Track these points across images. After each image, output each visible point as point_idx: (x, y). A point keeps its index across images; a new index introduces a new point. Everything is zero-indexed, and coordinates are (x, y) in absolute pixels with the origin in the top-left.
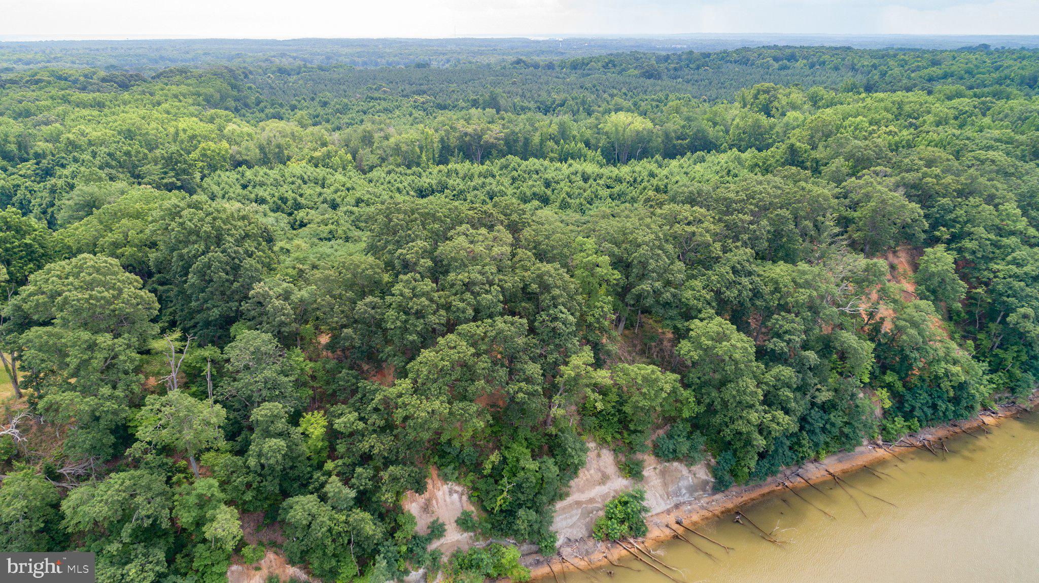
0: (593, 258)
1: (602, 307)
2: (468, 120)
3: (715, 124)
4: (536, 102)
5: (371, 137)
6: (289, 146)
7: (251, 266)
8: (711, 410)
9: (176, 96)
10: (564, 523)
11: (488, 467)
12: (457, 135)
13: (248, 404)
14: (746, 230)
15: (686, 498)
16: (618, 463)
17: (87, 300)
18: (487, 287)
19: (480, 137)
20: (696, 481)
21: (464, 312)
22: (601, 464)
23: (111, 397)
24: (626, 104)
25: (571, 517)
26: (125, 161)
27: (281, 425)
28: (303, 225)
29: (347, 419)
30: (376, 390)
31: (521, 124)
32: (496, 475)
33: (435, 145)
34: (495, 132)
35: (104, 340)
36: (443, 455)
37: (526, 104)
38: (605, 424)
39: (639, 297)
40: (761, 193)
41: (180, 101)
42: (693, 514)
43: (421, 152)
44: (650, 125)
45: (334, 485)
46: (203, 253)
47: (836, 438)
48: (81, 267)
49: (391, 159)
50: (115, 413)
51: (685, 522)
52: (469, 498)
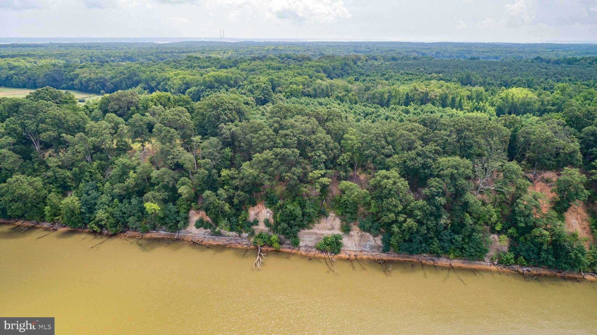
10: (307, 239)
11: (277, 204)
12: (417, 92)
15: (368, 250)
16: (341, 225)
19: (428, 94)
20: (376, 244)
21: (279, 144)
22: (334, 223)
25: (311, 238)
32: (280, 209)
33: (402, 96)
34: (436, 92)
35: (173, 130)
36: (267, 197)
38: (340, 208)
40: (463, 123)
42: (365, 255)
44: (531, 95)
47: (459, 249)
51: (358, 257)
52: (273, 216)
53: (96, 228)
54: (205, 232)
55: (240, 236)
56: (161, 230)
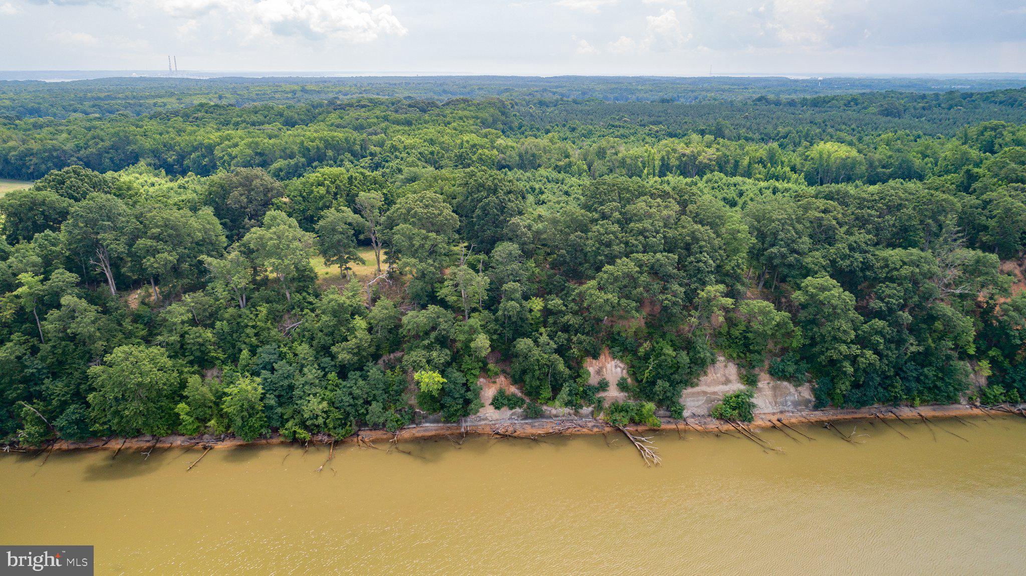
0: (736, 226)
1: (737, 260)
2: (687, 144)
4: (761, 134)
5: (605, 153)
6: (541, 156)
7: (512, 207)
8: (813, 343)
9: (461, 118)
10: (692, 404)
11: (642, 350)
12: (676, 155)
13: (501, 282)
14: (873, 223)
15: (790, 408)
16: (739, 374)
17: (426, 214)
18: (654, 234)
19: (696, 158)
20: (800, 398)
21: (637, 247)
22: (727, 372)
23: (432, 265)
24: (848, 138)
25: (698, 401)
26: (430, 158)
27: (518, 295)
28: (544, 202)
29: (556, 302)
30: (576, 288)
31: (731, 148)
32: (646, 357)
33: (656, 162)
34: (709, 154)
35: (433, 235)
36: (614, 340)
37: (750, 135)
38: (733, 345)
39: (771, 258)
40: (892, 195)
41: (464, 122)
42: (793, 417)
43: (644, 168)
44: (854, 153)
45: (544, 339)
46: (486, 198)
47: (929, 389)
48: (423, 197)
49: (618, 171)
50: (434, 274)
51: (784, 421)
52: (628, 372)
53: (303, 434)
54: (513, 414)
55: (576, 413)
56: (426, 422)
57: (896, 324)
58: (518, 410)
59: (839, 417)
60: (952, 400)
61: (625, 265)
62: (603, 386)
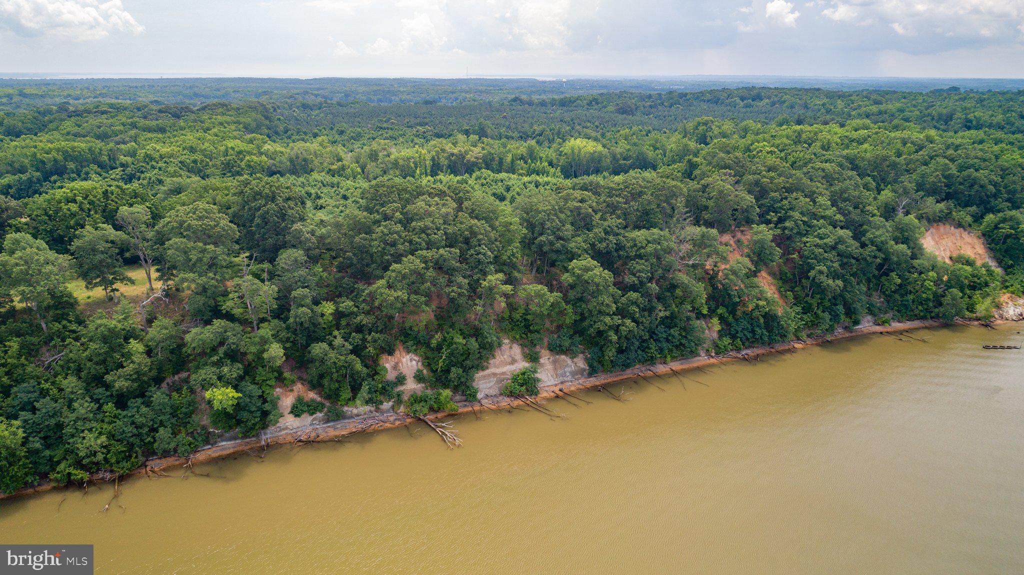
0: (508, 219)
1: (512, 250)
2: (455, 144)
3: (656, 149)
4: (519, 132)
5: (377, 155)
6: (313, 161)
7: (293, 214)
8: (583, 318)
9: (221, 124)
10: (485, 386)
11: (434, 342)
12: (445, 155)
13: (289, 289)
14: (621, 209)
15: (569, 378)
16: (523, 353)
17: (201, 226)
18: (436, 231)
19: (464, 157)
20: (576, 368)
21: (420, 245)
22: (512, 353)
23: (212, 279)
24: (594, 134)
25: (489, 382)
26: (192, 167)
27: (308, 301)
28: (322, 207)
29: (347, 304)
30: (365, 289)
31: (495, 146)
32: (439, 348)
33: (427, 162)
34: (476, 153)
35: (211, 247)
36: (407, 335)
37: (510, 134)
38: (516, 328)
39: (541, 246)
40: (634, 184)
41: (225, 128)
42: (572, 386)
43: (416, 168)
44: (600, 148)
45: (339, 341)
46: (264, 206)
47: (677, 347)
48: (196, 209)
49: (391, 172)
50: (215, 287)
51: (565, 391)
52: (423, 364)
54: (313, 420)
55: (378, 410)
56: (223, 441)
57: (646, 295)
58: (319, 415)
59: (609, 380)
60: (694, 354)
61: (411, 263)
62: (401, 380)
